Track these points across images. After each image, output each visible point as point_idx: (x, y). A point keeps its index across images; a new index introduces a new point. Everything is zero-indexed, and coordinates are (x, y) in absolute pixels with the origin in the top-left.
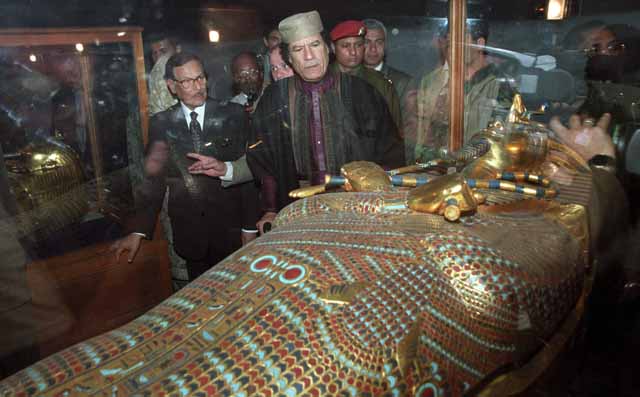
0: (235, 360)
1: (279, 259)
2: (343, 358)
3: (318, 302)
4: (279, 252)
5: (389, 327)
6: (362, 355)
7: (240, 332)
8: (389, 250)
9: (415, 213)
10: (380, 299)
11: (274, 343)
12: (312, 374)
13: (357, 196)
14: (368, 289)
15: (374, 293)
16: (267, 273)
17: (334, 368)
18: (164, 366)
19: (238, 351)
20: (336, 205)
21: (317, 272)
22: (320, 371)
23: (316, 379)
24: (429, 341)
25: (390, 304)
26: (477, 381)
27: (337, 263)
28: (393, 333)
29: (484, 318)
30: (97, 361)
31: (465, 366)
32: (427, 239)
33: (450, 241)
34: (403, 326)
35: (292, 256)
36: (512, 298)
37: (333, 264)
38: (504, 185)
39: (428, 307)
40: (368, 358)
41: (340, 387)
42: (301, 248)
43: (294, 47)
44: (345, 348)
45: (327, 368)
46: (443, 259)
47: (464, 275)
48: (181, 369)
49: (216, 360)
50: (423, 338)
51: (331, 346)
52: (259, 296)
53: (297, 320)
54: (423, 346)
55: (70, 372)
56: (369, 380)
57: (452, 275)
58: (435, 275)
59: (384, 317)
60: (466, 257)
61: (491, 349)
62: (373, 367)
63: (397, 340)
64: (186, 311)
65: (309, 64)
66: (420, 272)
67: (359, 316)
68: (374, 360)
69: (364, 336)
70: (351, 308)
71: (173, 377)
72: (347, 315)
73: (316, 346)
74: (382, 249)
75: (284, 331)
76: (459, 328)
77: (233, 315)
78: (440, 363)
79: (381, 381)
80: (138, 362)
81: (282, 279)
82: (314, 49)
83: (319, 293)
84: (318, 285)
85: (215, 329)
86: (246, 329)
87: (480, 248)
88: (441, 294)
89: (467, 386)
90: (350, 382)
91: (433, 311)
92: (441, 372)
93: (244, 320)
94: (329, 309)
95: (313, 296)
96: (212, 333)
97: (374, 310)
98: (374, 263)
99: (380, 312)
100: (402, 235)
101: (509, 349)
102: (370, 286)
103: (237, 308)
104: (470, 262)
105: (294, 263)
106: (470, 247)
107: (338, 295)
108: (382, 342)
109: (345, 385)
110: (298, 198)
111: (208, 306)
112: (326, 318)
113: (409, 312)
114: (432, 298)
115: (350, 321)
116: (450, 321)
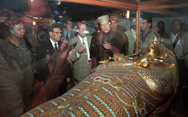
0: (95, 102)
1: (102, 78)
2: (122, 101)
3: (114, 87)
4: (101, 76)
5: (133, 93)
6: (127, 100)
7: (95, 96)
8: (130, 75)
9: (135, 66)
10: (130, 86)
11: (104, 98)
12: (115, 105)
13: (119, 62)
14: (126, 84)
15: (128, 85)
16: (99, 81)
17: (121, 104)
18: (76, 105)
19: (95, 100)
20: (113, 64)
21: (113, 80)
22: (117, 104)
23: (116, 107)
24: (143, 97)
25: (132, 88)
26: (154, 107)
27: (117, 78)
28: (134, 95)
29: (155, 91)
30: (56, 105)
31: (151, 104)
32: (139, 72)
33: (145, 72)
34: (136, 93)
35: (105, 77)
36: (162, 86)
37: (116, 78)
38: (155, 59)
39: (142, 89)
40: (129, 101)
41: (123, 108)
42: (107, 75)
43: (102, 25)
44: (123, 99)
45: (119, 104)
46: (144, 77)
47: (149, 80)
48: (81, 105)
49: (90, 103)
50: (141, 96)
51: (119, 98)
52: (98, 87)
53: (110, 92)
54: (141, 98)
55: (50, 108)
56: (129, 107)
57: (146, 81)
58: (142, 81)
59: (131, 91)
60: (150, 76)
61: (157, 99)
62: (130, 103)
63: (135, 97)
64: (78, 91)
65: (105, 29)
66: (139, 80)
67: (125, 91)
68: (130, 102)
69: (127, 95)
70: (123, 89)
71: (79, 107)
72: (122, 90)
73: (115, 98)
74: (128, 74)
75: (107, 95)
76: (149, 94)
77: (92, 92)
78: (145, 103)
79: (132, 107)
80: (68, 104)
81: (103, 82)
82: (107, 25)
83: (114, 85)
84: (114, 83)
85: (88, 95)
86: (96, 95)
87: (153, 74)
88: (144, 85)
89: (152, 109)
90: (125, 107)
91: (143, 89)
92: (146, 105)
93: (95, 93)
94: (117, 89)
95: (113, 86)
96: (87, 96)
97: (129, 89)
98: (127, 78)
99: (130, 90)
100: (132, 71)
101: (161, 99)
102: (127, 83)
103: (93, 90)
104: (151, 77)
105: (106, 78)
106: (150, 74)
107: (119, 86)
108: (132, 97)
109: (124, 108)
110: (102, 63)
111: (85, 90)
112: (117, 92)
113: (137, 90)
114: (142, 86)
115: (123, 92)
116: (147, 92)
